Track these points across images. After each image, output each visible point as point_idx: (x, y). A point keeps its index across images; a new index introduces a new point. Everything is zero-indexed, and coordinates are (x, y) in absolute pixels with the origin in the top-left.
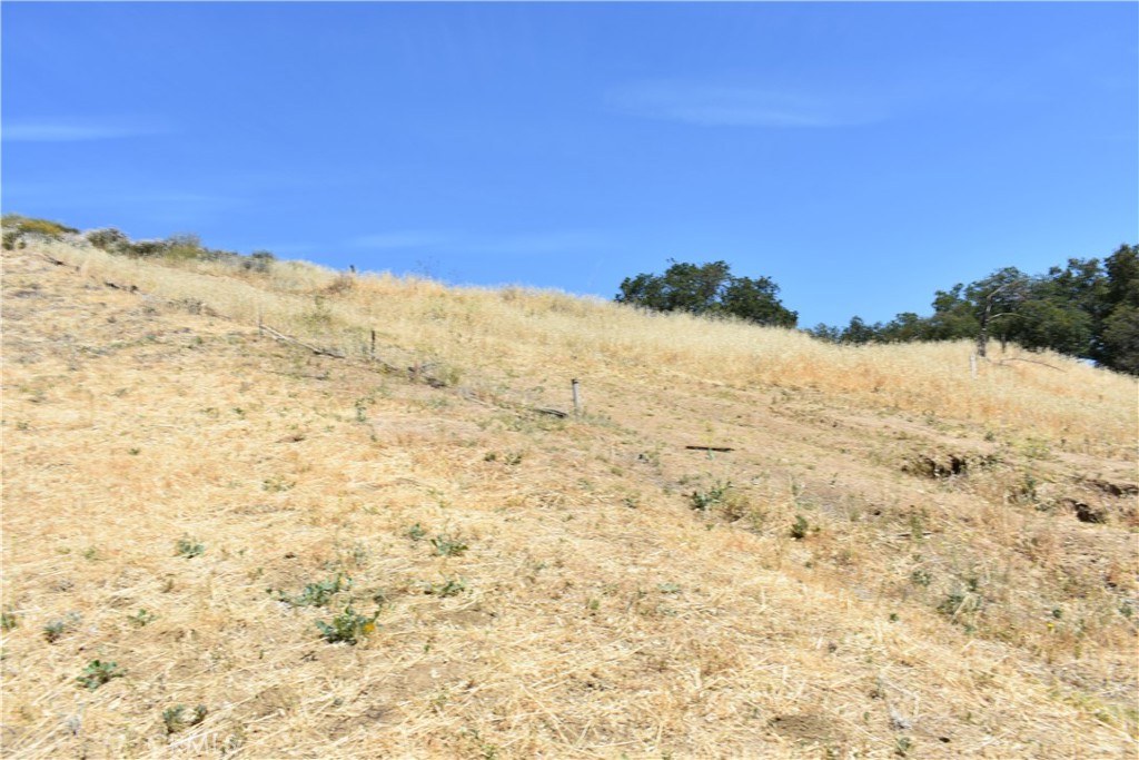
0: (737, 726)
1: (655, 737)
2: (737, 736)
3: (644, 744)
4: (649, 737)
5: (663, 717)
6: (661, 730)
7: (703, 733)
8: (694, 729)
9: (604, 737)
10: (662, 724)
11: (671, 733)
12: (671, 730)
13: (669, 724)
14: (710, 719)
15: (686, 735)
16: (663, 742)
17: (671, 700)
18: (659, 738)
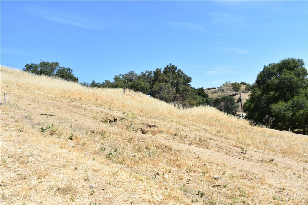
0: (46, 192)
1: (20, 198)
2: (46, 195)
3: (17, 201)
4: (18, 198)
5: (24, 192)
6: (22, 196)
7: (36, 195)
8: (33, 194)
9: (3, 200)
10: (23, 194)
11: (26, 197)
12: (26, 196)
13: (25, 194)
14: (38, 191)
15: (30, 196)
16: (23, 199)
17: (26, 187)
18: (22, 198)
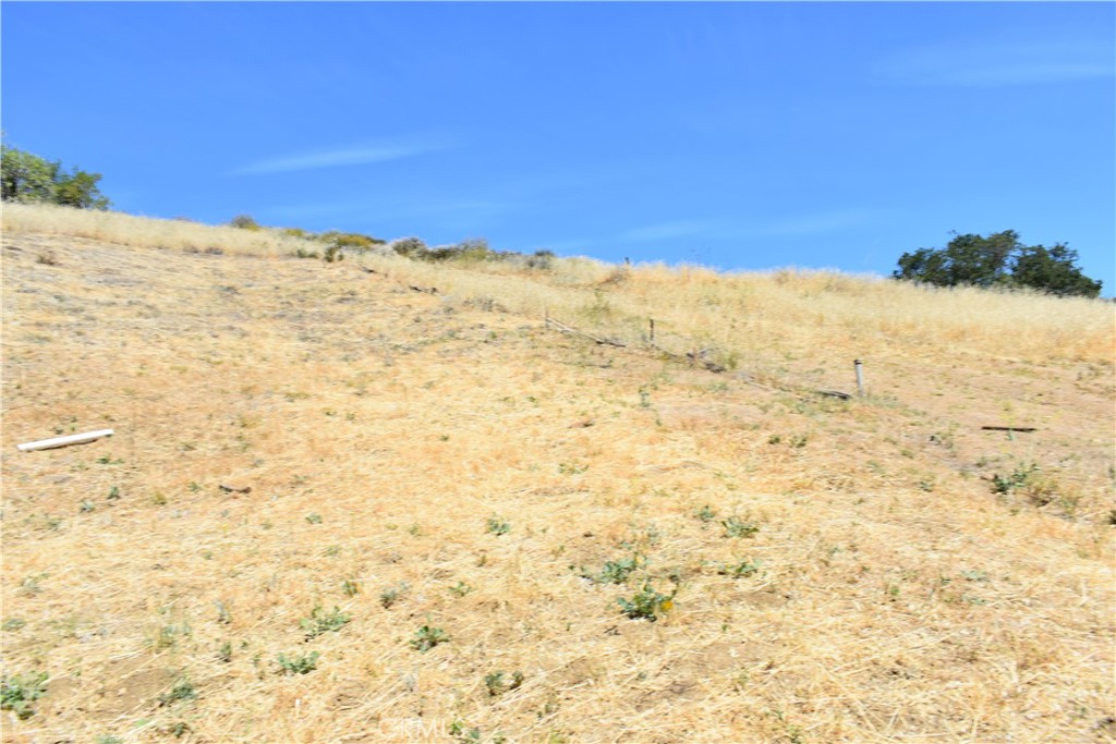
0: (1063, 725)
1: (970, 730)
2: (1064, 736)
3: (958, 737)
4: (963, 730)
5: (978, 711)
6: (976, 724)
7: (1024, 730)
8: (1013, 725)
9: (913, 727)
10: (977, 718)
11: (988, 728)
12: (988, 724)
13: (984, 719)
14: (1031, 716)
15: (1004, 730)
16: (978, 736)
17: (986, 694)
18: (974, 732)
